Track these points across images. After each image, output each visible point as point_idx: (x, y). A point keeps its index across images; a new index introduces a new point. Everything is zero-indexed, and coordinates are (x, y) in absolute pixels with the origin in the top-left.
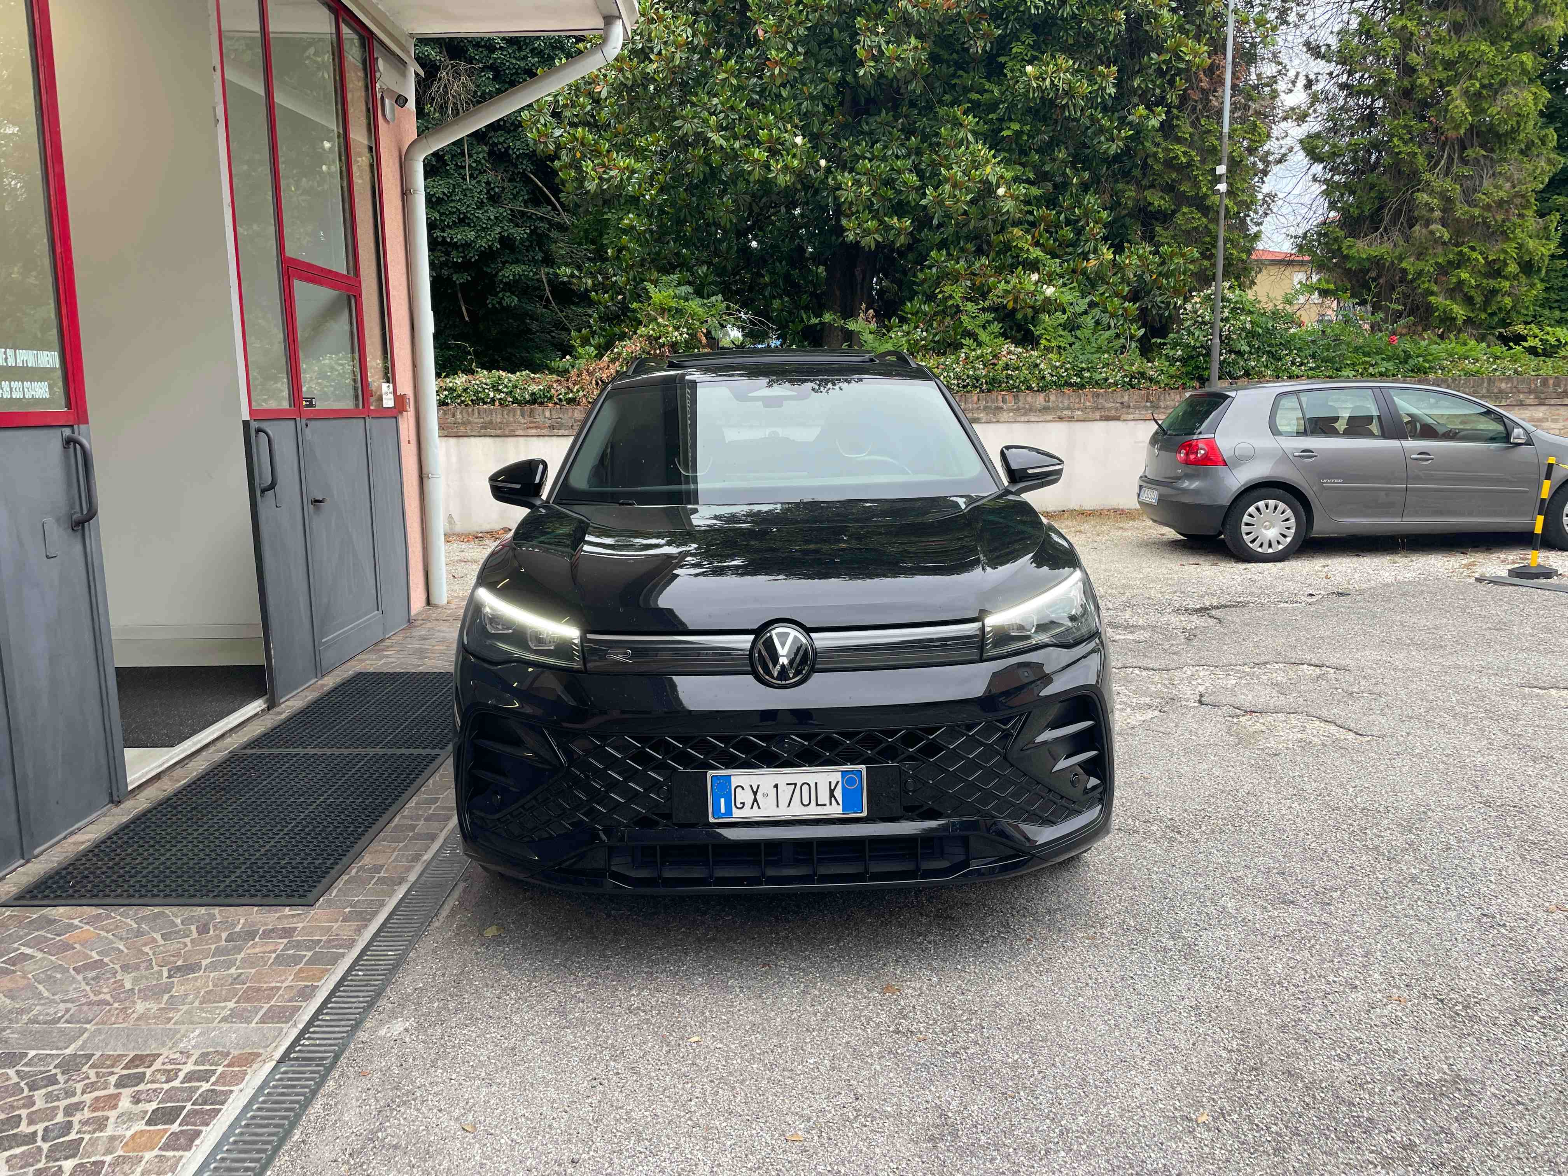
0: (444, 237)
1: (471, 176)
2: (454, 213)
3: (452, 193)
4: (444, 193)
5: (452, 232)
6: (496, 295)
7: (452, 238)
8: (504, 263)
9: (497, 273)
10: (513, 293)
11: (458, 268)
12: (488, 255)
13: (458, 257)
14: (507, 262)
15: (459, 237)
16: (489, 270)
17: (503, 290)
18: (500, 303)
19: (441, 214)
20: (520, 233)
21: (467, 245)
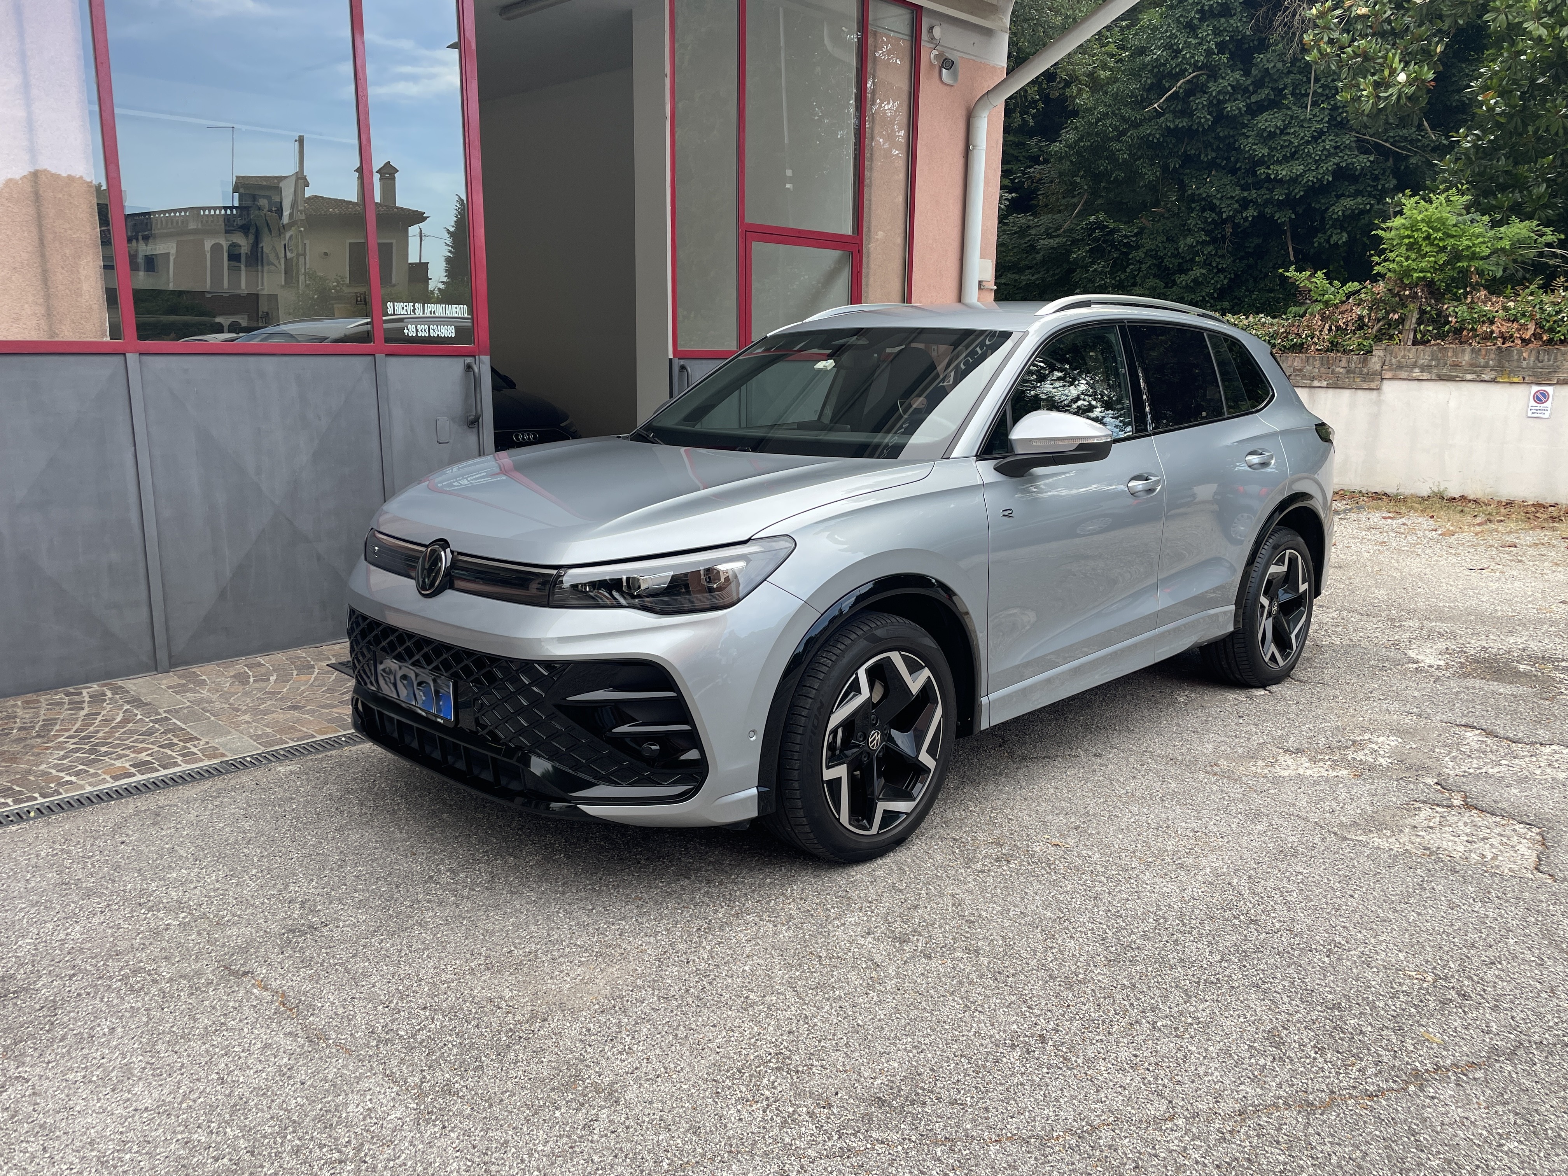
0: (1268, 175)
1: (1314, 104)
2: (1287, 146)
3: (1286, 127)
4: (1277, 127)
5: (1279, 168)
6: (1325, 233)
7: (1277, 175)
8: (1338, 197)
9: (1328, 208)
10: (1343, 229)
11: (1281, 205)
12: (1318, 190)
13: (1281, 194)
14: (1343, 195)
15: (1284, 173)
16: (1318, 206)
17: (1333, 226)
18: (1328, 241)
19: (1271, 149)
20: (1362, 161)
21: (1295, 180)
